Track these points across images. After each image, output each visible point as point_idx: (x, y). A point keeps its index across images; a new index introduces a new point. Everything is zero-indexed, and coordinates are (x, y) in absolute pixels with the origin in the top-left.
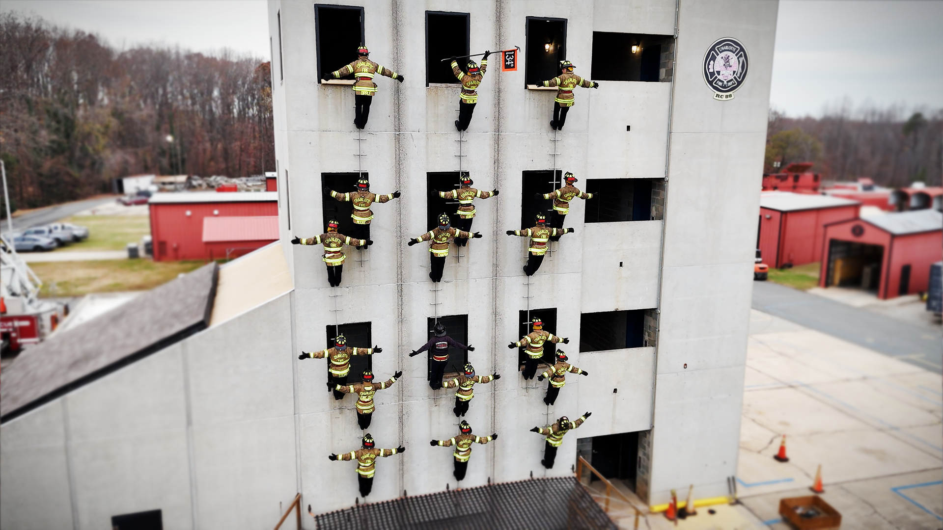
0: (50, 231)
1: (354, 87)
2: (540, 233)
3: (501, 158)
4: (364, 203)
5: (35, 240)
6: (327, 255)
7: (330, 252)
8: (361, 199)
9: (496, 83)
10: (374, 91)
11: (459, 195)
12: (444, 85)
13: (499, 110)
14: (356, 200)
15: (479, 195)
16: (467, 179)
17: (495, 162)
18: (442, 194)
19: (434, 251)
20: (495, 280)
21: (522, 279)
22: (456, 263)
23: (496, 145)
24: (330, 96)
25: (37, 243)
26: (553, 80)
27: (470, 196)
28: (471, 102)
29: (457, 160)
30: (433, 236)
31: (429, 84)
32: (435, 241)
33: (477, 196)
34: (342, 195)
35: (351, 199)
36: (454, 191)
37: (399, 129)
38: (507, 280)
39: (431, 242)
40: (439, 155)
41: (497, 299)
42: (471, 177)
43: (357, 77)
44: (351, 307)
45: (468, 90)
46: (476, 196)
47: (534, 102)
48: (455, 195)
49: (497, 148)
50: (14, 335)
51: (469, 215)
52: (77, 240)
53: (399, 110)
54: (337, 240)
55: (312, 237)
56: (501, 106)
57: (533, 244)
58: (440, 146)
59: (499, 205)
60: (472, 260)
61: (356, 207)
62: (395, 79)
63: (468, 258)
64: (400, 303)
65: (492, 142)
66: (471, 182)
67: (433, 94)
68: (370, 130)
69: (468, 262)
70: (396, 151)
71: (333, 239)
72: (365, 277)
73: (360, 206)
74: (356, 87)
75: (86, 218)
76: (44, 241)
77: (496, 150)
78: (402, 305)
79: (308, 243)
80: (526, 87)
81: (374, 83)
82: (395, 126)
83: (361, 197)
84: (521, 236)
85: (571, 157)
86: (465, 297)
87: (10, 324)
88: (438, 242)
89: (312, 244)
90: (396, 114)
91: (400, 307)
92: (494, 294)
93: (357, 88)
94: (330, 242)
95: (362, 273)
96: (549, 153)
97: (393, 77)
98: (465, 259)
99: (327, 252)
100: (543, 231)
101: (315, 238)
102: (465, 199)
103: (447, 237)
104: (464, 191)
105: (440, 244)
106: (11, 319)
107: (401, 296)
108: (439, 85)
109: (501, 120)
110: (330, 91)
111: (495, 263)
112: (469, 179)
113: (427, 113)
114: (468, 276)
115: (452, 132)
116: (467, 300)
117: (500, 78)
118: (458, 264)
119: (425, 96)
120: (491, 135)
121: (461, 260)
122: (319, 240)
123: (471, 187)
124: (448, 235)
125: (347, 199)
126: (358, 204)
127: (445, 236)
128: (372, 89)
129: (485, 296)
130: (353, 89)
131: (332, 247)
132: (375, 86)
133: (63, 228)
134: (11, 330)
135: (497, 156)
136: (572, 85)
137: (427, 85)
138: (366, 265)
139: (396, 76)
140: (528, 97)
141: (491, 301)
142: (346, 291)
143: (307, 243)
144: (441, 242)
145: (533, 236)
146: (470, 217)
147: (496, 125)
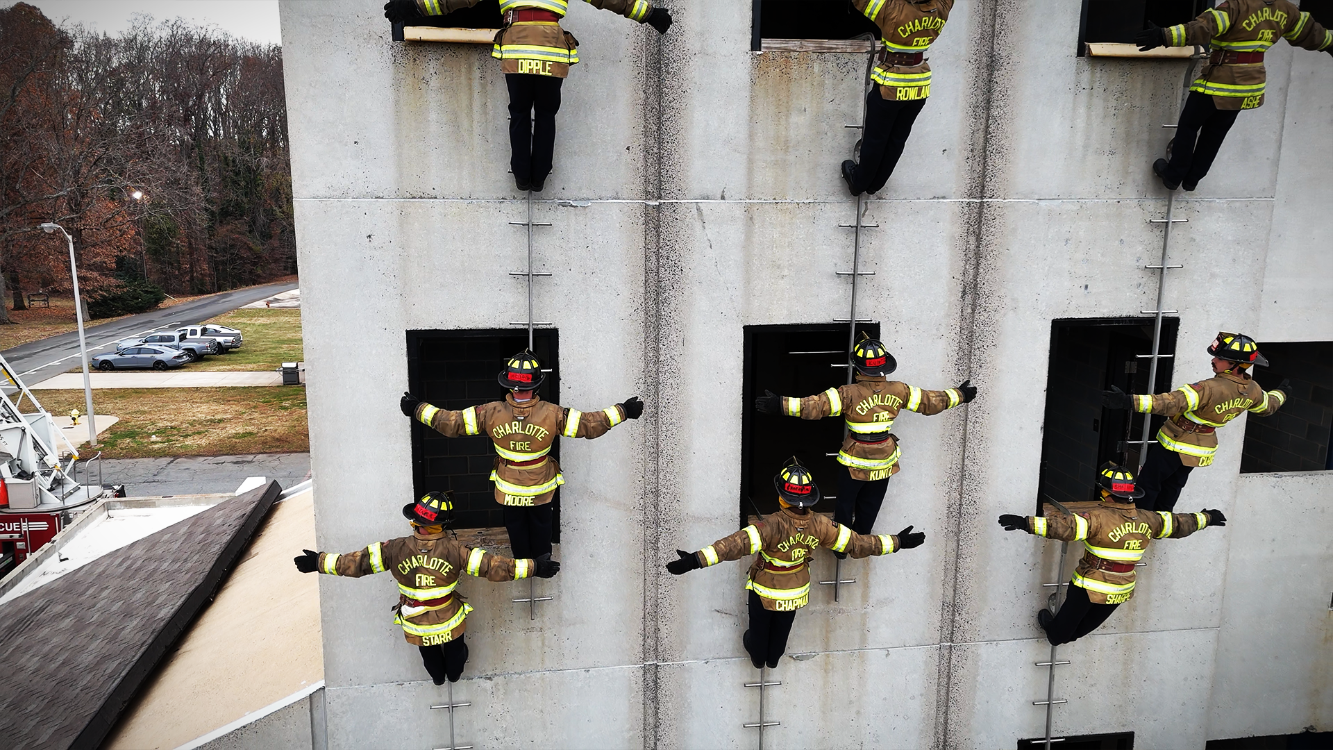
0: (183, 338)
1: (497, 47)
2: (1118, 533)
3: (989, 280)
4: (526, 438)
5: (156, 352)
6: (407, 611)
7: (416, 603)
8: (517, 427)
9: (982, 37)
10: (566, 60)
11: (847, 405)
12: (810, 44)
13: (987, 127)
14: (500, 431)
15: (915, 400)
16: (876, 353)
17: (964, 293)
18: (793, 405)
19: (764, 592)
20: (946, 652)
21: (1033, 649)
22: (828, 603)
23: (972, 239)
24: (434, 83)
25: (158, 357)
26: (1200, 21)
27: (885, 408)
28: (913, 95)
29: (843, 290)
30: (756, 543)
31: (763, 40)
32: (768, 559)
33: (910, 405)
34: (453, 415)
35: (481, 425)
36: (833, 395)
37: (660, 190)
38: (984, 651)
39: (748, 561)
40: (786, 272)
41: (952, 708)
42: (890, 342)
43: (507, 11)
44: (498, 734)
45: (901, 54)
46: (904, 406)
47: (1106, 100)
48: (836, 406)
49: (972, 247)
50: (20, 545)
51: (877, 468)
52: (222, 351)
53: (659, 129)
54: (435, 563)
55: (358, 549)
56: (995, 112)
57: (1089, 565)
58: (790, 244)
59: (970, 426)
60: (877, 592)
61: (504, 453)
62: (642, 21)
63: (866, 586)
64: (651, 720)
65: (958, 229)
66: (889, 363)
67: (774, 72)
68: (566, 194)
69: (865, 597)
70: (647, 258)
71: (423, 561)
72: (543, 644)
73: (515, 450)
74: (504, 48)
75: (257, 313)
76: (168, 354)
77: (971, 255)
78: (657, 727)
79: (341, 570)
80: (1082, 51)
81: (566, 33)
82: (647, 181)
83: (515, 419)
84: (1049, 535)
85: (1213, 276)
86: (851, 702)
87: (15, 526)
88: (778, 563)
89: (357, 575)
90: (652, 141)
91: (650, 733)
92: (943, 692)
93: (509, 51)
94: (415, 571)
95: (534, 634)
96: (1142, 264)
97: (635, 11)
98: (857, 591)
99: (405, 600)
100: (1129, 528)
101: (366, 555)
102: (868, 419)
103: (808, 547)
104: (865, 391)
105: (783, 568)
106: (16, 518)
107: (655, 699)
108: (793, 44)
109: (994, 160)
110: (432, 66)
111: (949, 599)
112: (881, 353)
113: (751, 136)
114: (863, 639)
115: (831, 199)
116: (858, 713)
117: (998, 20)
118: (833, 605)
119: (745, 78)
120: (957, 209)
121: (843, 592)
122: (376, 559)
123: (890, 377)
124: (812, 541)
125: (471, 427)
126: (506, 441)
127: (799, 545)
128: (558, 54)
129: (913, 698)
130: (494, 54)
131: (420, 587)
132: (570, 42)
133: (204, 331)
134: (16, 536)
135: (971, 272)
136: (1268, 34)
137: (755, 46)
138: (549, 612)
139: (643, 12)
140: (1085, 83)
141: (933, 712)
142: (486, 690)
143: (337, 569)
144: (787, 564)
145: (1093, 538)
146: (882, 475)
147: (975, 175)
